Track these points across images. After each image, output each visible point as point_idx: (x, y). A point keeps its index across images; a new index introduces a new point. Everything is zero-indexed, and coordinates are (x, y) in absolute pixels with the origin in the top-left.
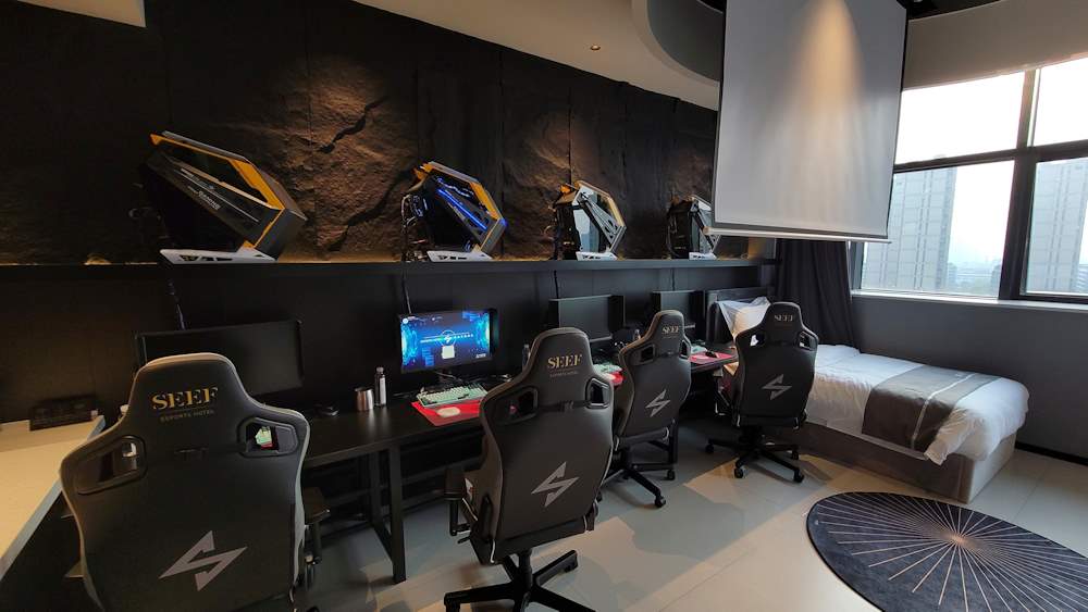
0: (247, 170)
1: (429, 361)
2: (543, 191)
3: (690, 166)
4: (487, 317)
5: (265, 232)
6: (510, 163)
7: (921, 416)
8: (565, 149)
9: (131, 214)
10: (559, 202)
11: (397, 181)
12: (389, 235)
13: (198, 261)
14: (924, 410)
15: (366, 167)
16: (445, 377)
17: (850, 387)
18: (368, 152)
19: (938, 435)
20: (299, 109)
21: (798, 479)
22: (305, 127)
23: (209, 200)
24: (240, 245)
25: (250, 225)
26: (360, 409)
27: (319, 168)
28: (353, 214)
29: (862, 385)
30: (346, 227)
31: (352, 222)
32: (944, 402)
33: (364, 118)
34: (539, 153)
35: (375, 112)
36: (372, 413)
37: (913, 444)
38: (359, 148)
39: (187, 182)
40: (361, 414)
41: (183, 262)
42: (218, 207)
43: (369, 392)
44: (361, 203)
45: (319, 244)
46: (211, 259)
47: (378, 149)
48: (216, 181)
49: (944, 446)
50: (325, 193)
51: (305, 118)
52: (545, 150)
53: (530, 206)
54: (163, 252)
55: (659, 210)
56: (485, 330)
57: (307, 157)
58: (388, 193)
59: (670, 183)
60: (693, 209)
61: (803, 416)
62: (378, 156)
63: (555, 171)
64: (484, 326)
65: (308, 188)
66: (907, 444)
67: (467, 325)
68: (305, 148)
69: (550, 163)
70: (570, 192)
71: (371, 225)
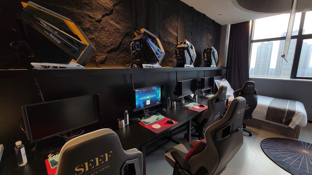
0: (72, 25)
1: (142, 106)
2: (170, 43)
3: (207, 37)
4: (160, 89)
5: (81, 55)
6: (161, 32)
7: (286, 114)
8: (176, 29)
9: (11, 44)
10: (177, 47)
11: (125, 37)
12: (122, 58)
13: (50, 68)
14: (286, 112)
15: (114, 30)
16: (146, 112)
17: (261, 106)
18: (114, 24)
19: (293, 120)
20: (87, 2)
21: (250, 135)
22: (90, 10)
23: (55, 39)
24: (70, 61)
25: (75, 52)
26: (120, 127)
27: (96, 29)
28: (110, 49)
29: (265, 106)
30: (107, 54)
31: (109, 52)
32: (292, 110)
33: (113, 9)
34: (169, 30)
35: (117, 7)
36: (124, 129)
37: (283, 123)
38: (111, 22)
39: (44, 29)
40: (120, 130)
41: (42, 69)
42: (59, 42)
43: (123, 121)
44: (112, 44)
45: (97, 61)
46: (57, 67)
47: (118, 23)
48: (58, 29)
49: (295, 123)
50: (98, 40)
51: (90, 6)
52: (170, 29)
53: (166, 48)
54: (32, 64)
55: (200, 51)
56: (159, 94)
57: (91, 24)
58: (121, 42)
59: (203, 43)
60: (212, 51)
61: (251, 116)
62: (118, 26)
63: (173, 36)
64: (159, 92)
65: (92, 37)
66: (281, 122)
67: (154, 92)
68: (90, 19)
69: (172, 33)
70: (180, 44)
71: (116, 54)
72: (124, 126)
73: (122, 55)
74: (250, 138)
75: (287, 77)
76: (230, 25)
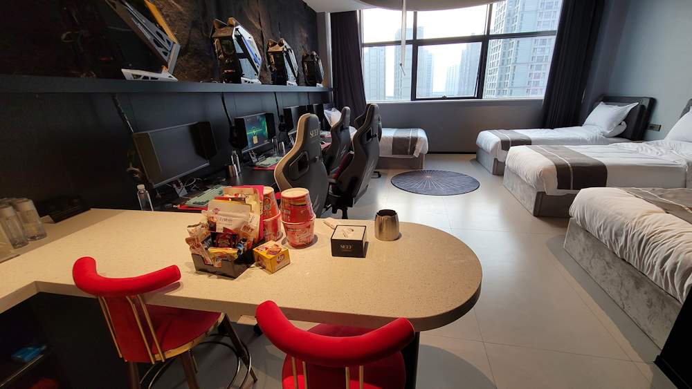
3: (300, 34)
4: (265, 119)
5: (171, 59)
7: (409, 143)
8: (258, 17)
10: (269, 51)
13: (141, 79)
14: (410, 140)
15: (175, 15)
19: (416, 148)
21: (380, 176)
24: (162, 69)
26: (232, 175)
29: (389, 137)
32: (414, 137)
34: (249, 17)
36: (238, 177)
37: (408, 153)
40: (232, 179)
41: (133, 79)
43: (235, 166)
46: (148, 78)
49: (418, 151)
54: (122, 70)
56: (265, 127)
59: (296, 44)
60: (316, 59)
62: (179, 7)
63: (256, 31)
64: (265, 124)
69: (253, 24)
70: (273, 46)
71: (184, 59)
72: (237, 174)
73: (193, 63)
74: (380, 179)
75: (407, 99)
76: (329, 14)
